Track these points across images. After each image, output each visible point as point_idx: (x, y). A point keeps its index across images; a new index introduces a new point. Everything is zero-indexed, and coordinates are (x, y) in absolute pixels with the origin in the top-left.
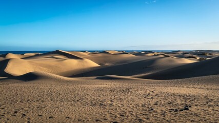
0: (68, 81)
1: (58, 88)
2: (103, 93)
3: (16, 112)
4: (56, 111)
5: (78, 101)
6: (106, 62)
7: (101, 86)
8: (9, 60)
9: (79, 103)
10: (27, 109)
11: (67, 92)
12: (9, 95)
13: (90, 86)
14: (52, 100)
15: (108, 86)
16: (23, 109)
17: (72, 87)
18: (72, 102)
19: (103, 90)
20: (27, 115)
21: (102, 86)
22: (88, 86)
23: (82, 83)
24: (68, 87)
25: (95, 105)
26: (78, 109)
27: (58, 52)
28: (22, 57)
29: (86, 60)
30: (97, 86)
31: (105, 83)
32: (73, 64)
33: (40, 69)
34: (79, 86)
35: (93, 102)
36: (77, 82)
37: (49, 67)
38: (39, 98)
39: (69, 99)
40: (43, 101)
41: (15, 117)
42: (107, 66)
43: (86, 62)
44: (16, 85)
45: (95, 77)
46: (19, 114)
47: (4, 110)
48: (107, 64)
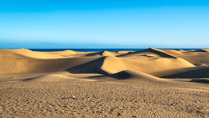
0: (160, 82)
1: (151, 89)
2: (200, 99)
3: (112, 110)
4: (149, 113)
5: (171, 105)
6: (203, 62)
7: (197, 90)
8: (105, 57)
9: (172, 107)
10: (121, 108)
11: (160, 94)
12: (106, 92)
13: (184, 89)
14: (144, 101)
15: (205, 91)
16: (118, 107)
17: (165, 89)
18: (166, 106)
19: (199, 95)
20: (121, 114)
21: (199, 90)
22: (181, 89)
23: (174, 85)
24: (160, 88)
25: (191, 111)
26: (172, 114)
27: (150, 50)
28: (116, 54)
29: (180, 59)
30: (192, 90)
31: (201, 87)
32: (166, 64)
33: (133, 67)
34: (172, 88)
35: (189, 108)
36: (171, 84)
37: (141, 65)
38: (132, 98)
39: (162, 102)
40: (136, 102)
41: (111, 115)
42: (203, 66)
43: (180, 61)
44: (111, 83)
45: (190, 80)
46: (115, 113)
47: (101, 107)
48: (204, 65)
